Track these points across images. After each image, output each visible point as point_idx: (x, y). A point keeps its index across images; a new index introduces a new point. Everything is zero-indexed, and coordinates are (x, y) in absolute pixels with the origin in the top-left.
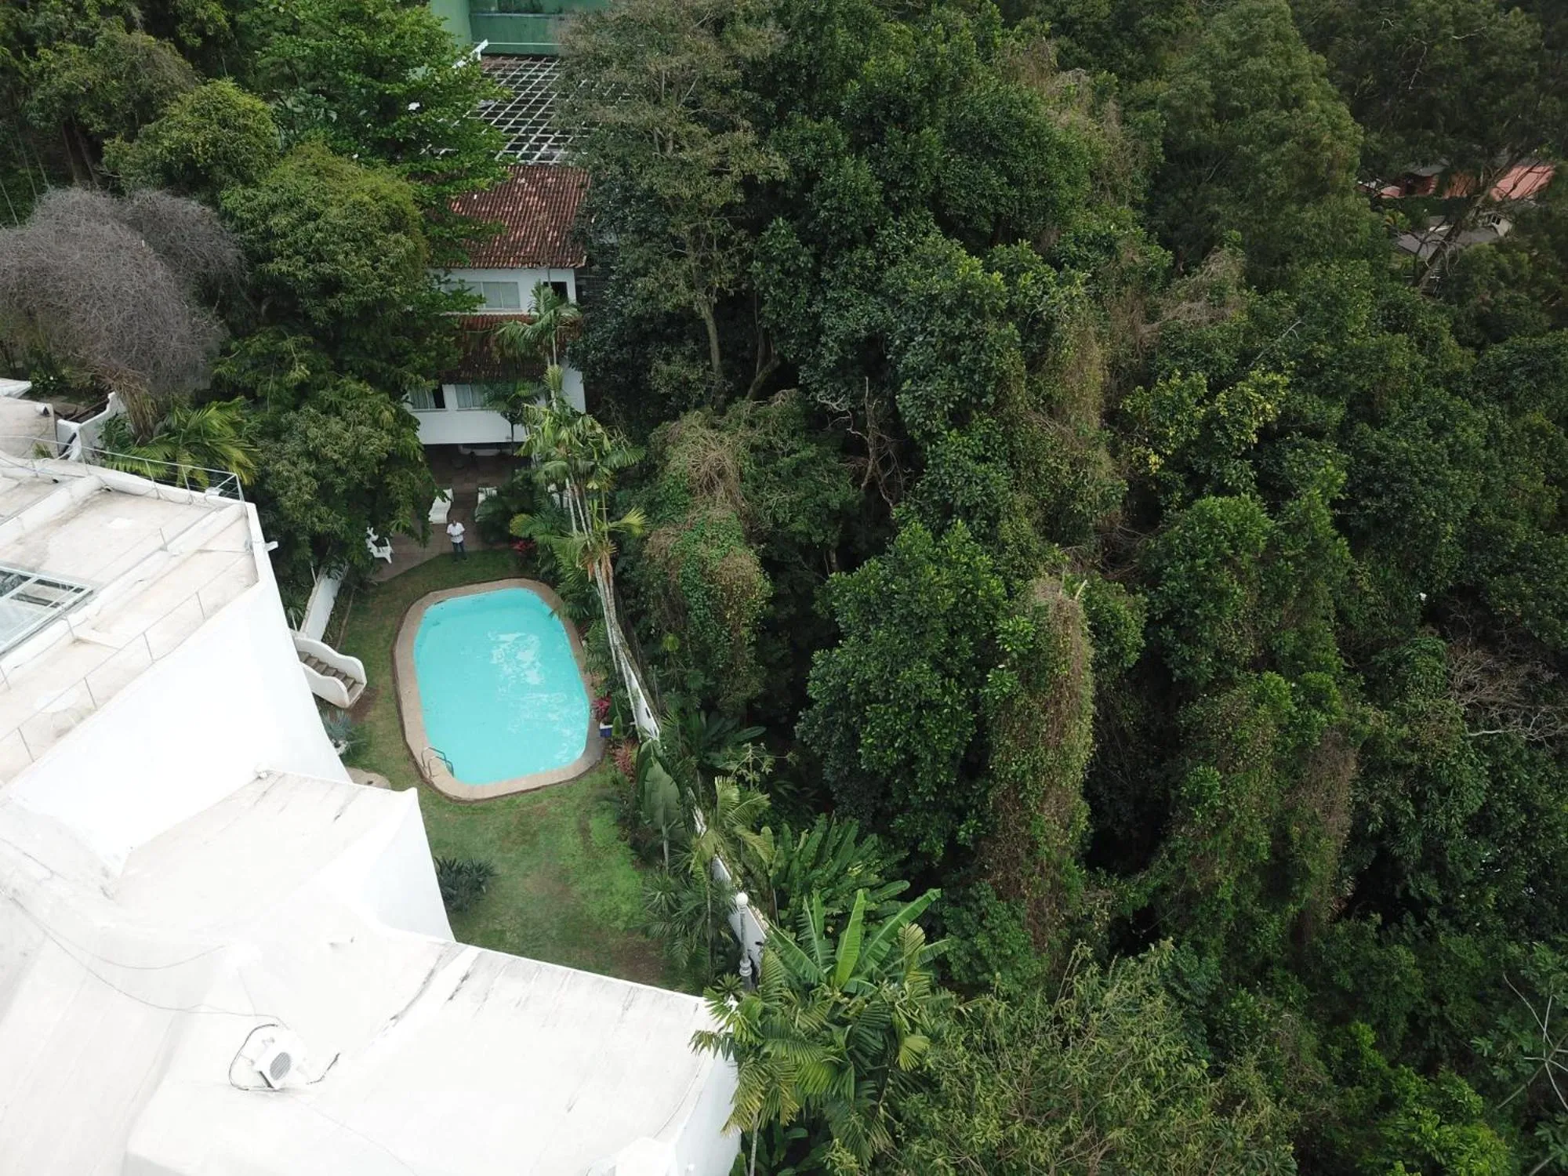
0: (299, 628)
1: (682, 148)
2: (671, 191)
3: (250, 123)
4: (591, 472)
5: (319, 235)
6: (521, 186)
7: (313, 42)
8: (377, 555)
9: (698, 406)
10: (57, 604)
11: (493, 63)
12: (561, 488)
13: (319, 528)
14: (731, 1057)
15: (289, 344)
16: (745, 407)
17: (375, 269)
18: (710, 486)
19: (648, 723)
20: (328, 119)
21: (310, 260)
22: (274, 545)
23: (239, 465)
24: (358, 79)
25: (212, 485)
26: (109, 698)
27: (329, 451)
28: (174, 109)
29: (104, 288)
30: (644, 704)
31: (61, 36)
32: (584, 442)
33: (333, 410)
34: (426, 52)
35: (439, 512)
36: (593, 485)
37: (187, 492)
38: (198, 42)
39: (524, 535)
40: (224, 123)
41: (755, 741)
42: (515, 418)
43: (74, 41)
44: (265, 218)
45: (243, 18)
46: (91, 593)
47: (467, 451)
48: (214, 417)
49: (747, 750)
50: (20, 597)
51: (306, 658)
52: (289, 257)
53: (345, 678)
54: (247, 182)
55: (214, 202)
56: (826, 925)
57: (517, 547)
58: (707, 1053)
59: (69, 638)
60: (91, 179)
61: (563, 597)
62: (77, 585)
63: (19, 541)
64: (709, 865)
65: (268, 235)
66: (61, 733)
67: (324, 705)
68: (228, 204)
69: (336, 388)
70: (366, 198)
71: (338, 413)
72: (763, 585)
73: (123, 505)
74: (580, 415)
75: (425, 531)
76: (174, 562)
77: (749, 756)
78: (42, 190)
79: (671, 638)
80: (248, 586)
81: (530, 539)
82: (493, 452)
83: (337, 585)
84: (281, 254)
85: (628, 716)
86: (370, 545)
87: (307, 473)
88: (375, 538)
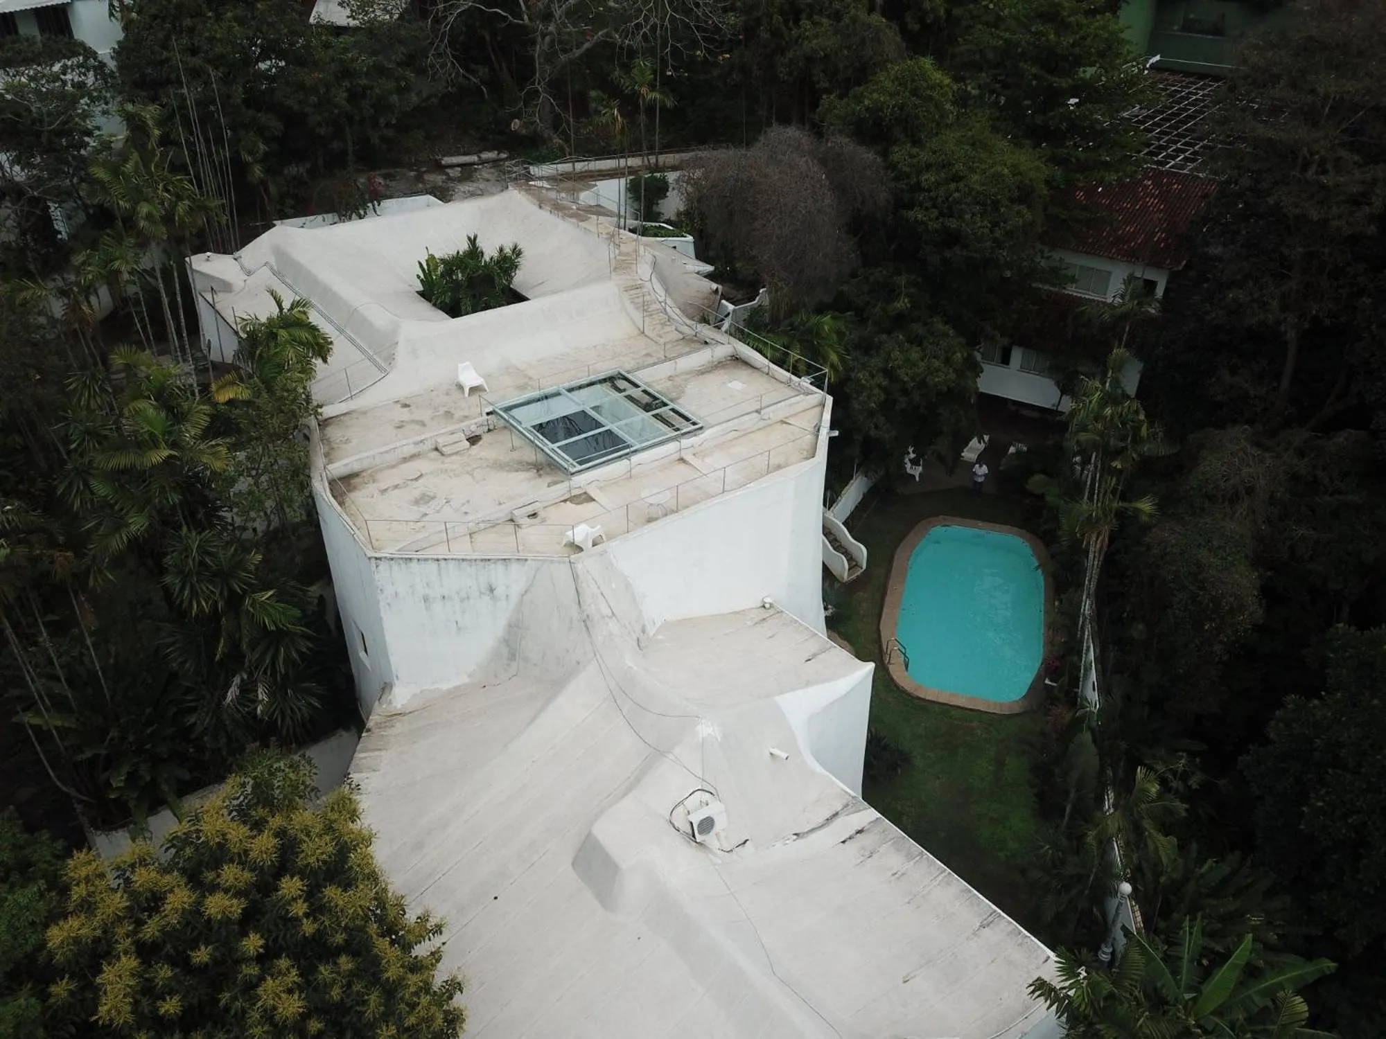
0: (829, 509)
1: (1325, 172)
2: (1298, 211)
3: (935, 94)
4: (1118, 453)
5: (956, 195)
6: (1146, 187)
7: (1007, 35)
8: (909, 471)
9: (1250, 422)
10: (678, 429)
11: (1159, 76)
12: (1086, 462)
13: (873, 433)
14: (1064, 1019)
15: (902, 280)
16: (1300, 436)
17: (992, 232)
18: (1234, 499)
19: (1092, 696)
20: (997, 102)
21: (942, 214)
22: (836, 433)
23: (832, 366)
24: (1034, 70)
25: (808, 374)
26: (687, 507)
27: (904, 375)
28: (882, 76)
29: (785, 205)
30: (1093, 676)
31: (820, 13)
32: (1124, 424)
33: (917, 341)
34: (1101, 55)
35: (973, 449)
36: (1117, 464)
37: (788, 374)
38: (917, 27)
39: (1038, 492)
40: (914, 93)
41: (1192, 754)
42: (1067, 386)
43: (828, 17)
44: (919, 173)
45: (957, 11)
46: (701, 428)
47: (1013, 408)
48: (827, 322)
49: (1180, 758)
50: (655, 416)
51: (827, 532)
52: (927, 209)
53: (850, 558)
54: (916, 142)
55: (884, 154)
56: (1202, 956)
57: (1028, 501)
58: (1042, 1003)
59: (676, 456)
60: (804, 124)
61: (1052, 557)
62: (694, 419)
63: (670, 378)
64: (1104, 844)
65: (918, 188)
66: (650, 520)
67: (827, 572)
68: (895, 157)
69: (925, 324)
70: (1006, 171)
71: (920, 344)
72: (1253, 610)
73: (744, 373)
74: (1128, 397)
75: (954, 462)
76: (762, 424)
77: (1181, 764)
78: (769, 125)
79: (1141, 626)
80: (807, 459)
81: (1041, 497)
82: (1036, 415)
83: (870, 485)
84: (921, 205)
85: (1075, 681)
86: (907, 460)
87: (880, 386)
88: (912, 456)
